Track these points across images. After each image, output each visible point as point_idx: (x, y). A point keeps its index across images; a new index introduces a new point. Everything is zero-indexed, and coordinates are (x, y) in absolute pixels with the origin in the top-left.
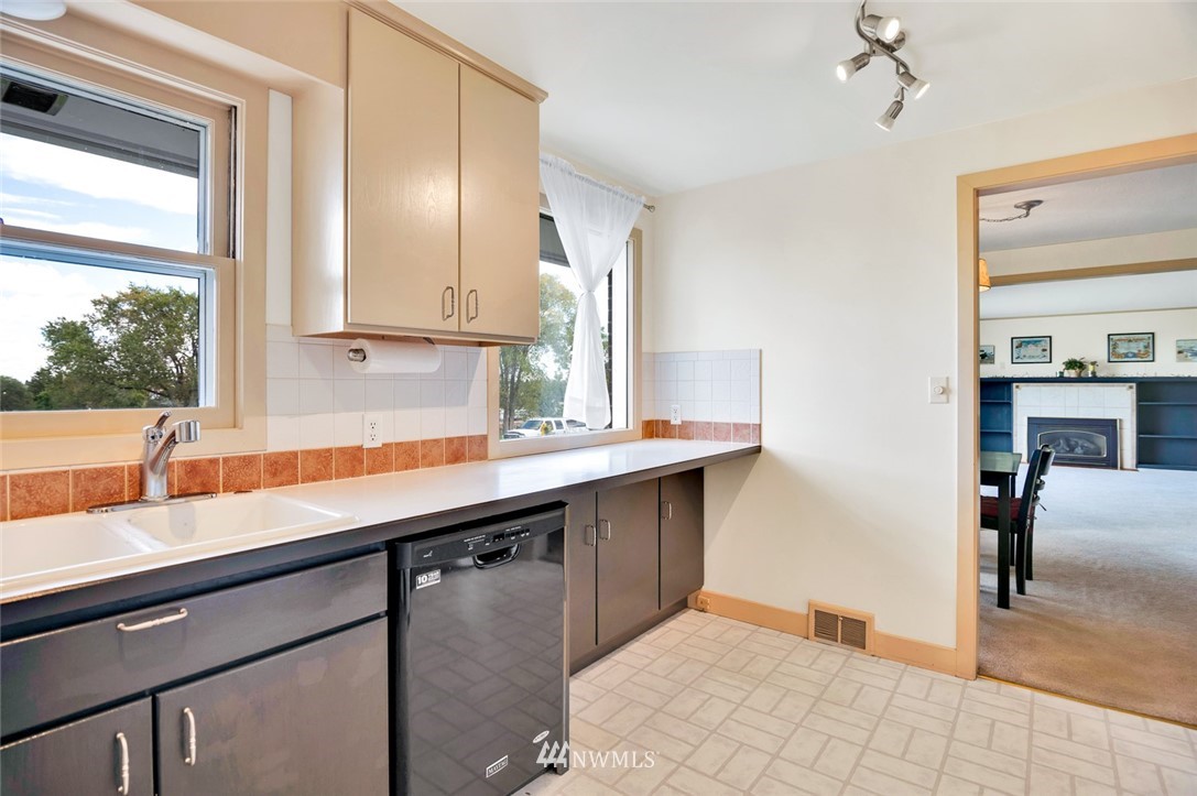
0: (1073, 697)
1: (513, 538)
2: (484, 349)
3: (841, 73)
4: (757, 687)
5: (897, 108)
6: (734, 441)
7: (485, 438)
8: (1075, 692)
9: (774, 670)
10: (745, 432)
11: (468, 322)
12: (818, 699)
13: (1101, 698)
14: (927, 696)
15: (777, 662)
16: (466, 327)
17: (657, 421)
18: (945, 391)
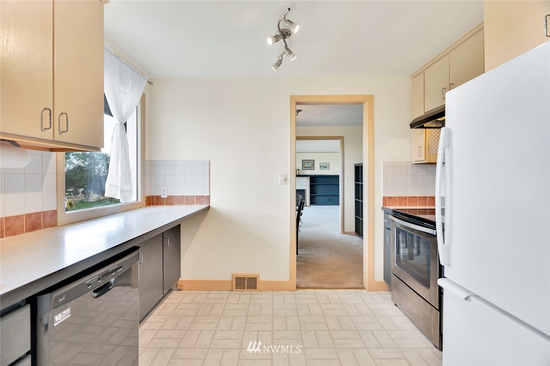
0: (325, 288)
1: (113, 274)
2: (54, 153)
3: (270, 41)
4: (220, 319)
5: (279, 63)
6: (196, 204)
7: (55, 212)
8: (325, 286)
9: (224, 310)
10: (202, 199)
11: (60, 134)
12: (247, 316)
13: (332, 286)
14: (284, 302)
15: (224, 305)
16: (58, 138)
17: (153, 197)
18: (286, 180)
